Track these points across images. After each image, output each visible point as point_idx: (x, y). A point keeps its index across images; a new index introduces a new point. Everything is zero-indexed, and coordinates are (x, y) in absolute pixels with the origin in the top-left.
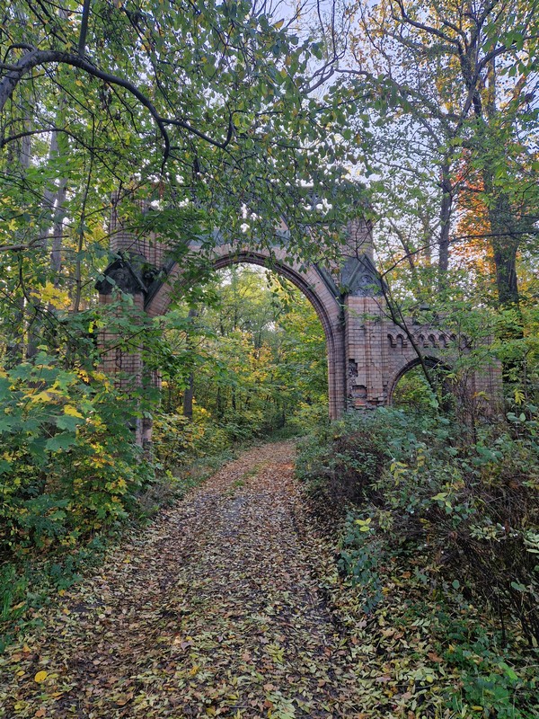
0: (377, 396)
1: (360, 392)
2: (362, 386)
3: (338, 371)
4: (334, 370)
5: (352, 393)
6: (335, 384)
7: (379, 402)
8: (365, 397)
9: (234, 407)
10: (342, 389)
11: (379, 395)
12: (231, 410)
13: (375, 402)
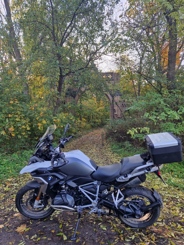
3: (112, 112)
6: (111, 114)
10: (113, 115)
11: (120, 116)
12: (92, 119)
13: (119, 118)
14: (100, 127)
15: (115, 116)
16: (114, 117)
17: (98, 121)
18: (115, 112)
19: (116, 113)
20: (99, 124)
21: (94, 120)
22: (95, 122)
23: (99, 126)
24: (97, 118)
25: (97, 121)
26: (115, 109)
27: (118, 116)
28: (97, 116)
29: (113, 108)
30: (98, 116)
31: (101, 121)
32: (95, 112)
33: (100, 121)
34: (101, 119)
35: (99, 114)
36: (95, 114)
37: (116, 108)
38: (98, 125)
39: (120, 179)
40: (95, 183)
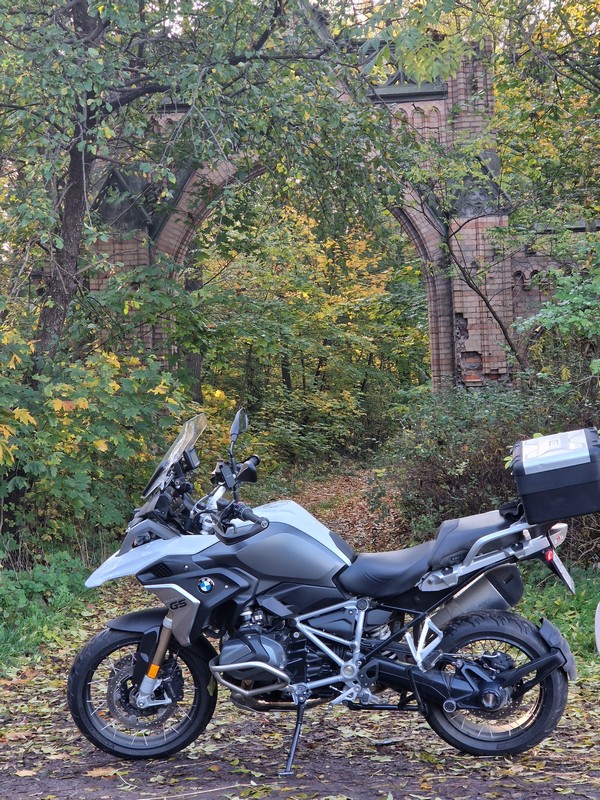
0: (497, 365)
1: (472, 361)
2: (476, 353)
3: (442, 329)
4: (437, 327)
5: (461, 364)
6: (438, 349)
7: (500, 375)
8: (480, 368)
9: (288, 382)
10: (450, 356)
11: (499, 365)
12: (280, 391)
13: (495, 375)
14: (355, 456)
15: (464, 364)
16: (456, 370)
17: (336, 404)
18: (464, 331)
19: (471, 344)
20: (341, 429)
21: (296, 401)
22: (306, 418)
23: (342, 450)
24: (326, 381)
25: (324, 403)
26: (460, 315)
27: (488, 367)
28: (322, 361)
29: (451, 305)
30: (334, 361)
31: (365, 403)
32: (305, 332)
33: (352, 403)
34: (364, 387)
35: (345, 348)
36: (310, 346)
37: (468, 303)
38: (331, 438)
39: (430, 582)
40: (350, 604)
